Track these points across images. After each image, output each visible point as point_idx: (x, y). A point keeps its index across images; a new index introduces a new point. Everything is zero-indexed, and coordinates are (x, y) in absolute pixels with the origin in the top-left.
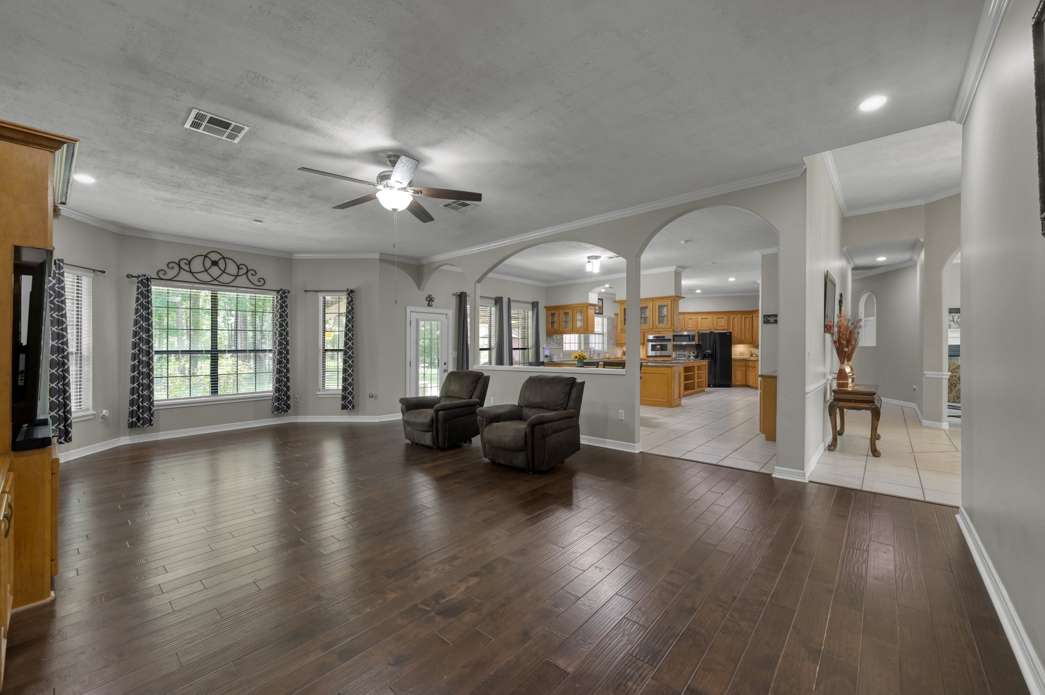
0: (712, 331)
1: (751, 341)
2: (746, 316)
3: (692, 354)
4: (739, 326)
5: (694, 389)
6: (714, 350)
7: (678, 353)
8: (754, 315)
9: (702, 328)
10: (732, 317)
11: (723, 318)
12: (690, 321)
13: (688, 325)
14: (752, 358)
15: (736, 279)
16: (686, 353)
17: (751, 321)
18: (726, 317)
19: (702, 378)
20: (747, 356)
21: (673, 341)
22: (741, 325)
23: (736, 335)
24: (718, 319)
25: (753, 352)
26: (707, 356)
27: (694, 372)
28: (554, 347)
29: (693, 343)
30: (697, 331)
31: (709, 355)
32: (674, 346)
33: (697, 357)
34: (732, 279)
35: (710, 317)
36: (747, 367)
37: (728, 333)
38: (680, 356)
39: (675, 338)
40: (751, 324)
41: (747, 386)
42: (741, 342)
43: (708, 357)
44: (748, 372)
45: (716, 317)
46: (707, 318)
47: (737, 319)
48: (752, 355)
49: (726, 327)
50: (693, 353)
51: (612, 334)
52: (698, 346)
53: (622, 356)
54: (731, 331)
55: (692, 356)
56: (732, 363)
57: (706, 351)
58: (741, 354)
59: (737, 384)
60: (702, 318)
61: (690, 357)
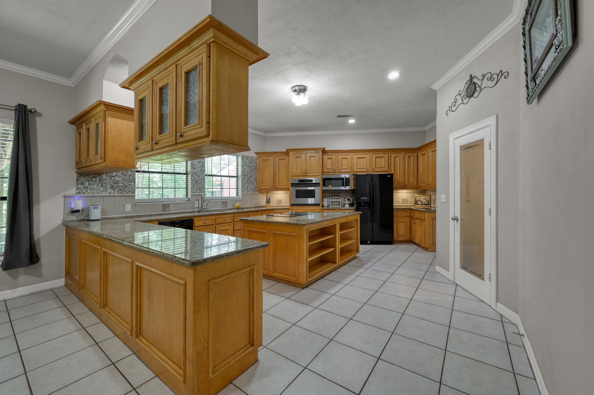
0: (370, 173)
1: (416, 185)
2: (411, 155)
3: (347, 202)
4: (402, 167)
5: (335, 263)
6: (372, 197)
7: (331, 200)
8: (419, 154)
9: (358, 170)
10: (393, 156)
11: (383, 157)
12: (345, 161)
13: (342, 166)
14: (417, 207)
15: (400, 73)
16: (340, 200)
17: (416, 160)
18: (386, 156)
19: (350, 239)
20: (410, 204)
21: (324, 185)
22: (404, 166)
23: (398, 178)
24: (377, 159)
25: (418, 198)
26: (363, 205)
27: (334, 234)
28: (104, 194)
29: (348, 188)
30: (352, 173)
31: (365, 203)
32: (324, 192)
33: (351, 205)
34: (394, 75)
35: (367, 156)
36: (411, 218)
37: (388, 174)
38: (334, 204)
39: (326, 182)
40: (416, 164)
41: (411, 241)
42: (404, 187)
43: (365, 206)
44: (414, 225)
45: (374, 156)
46: (364, 158)
47: (400, 159)
48: (416, 203)
49: (386, 169)
50: (349, 200)
51: (251, 177)
52: (353, 192)
53: (266, 204)
54: (392, 172)
55: (347, 204)
56: (394, 213)
57: (362, 198)
58: (404, 201)
59: (400, 239)
60: (358, 158)
61: (344, 205)
